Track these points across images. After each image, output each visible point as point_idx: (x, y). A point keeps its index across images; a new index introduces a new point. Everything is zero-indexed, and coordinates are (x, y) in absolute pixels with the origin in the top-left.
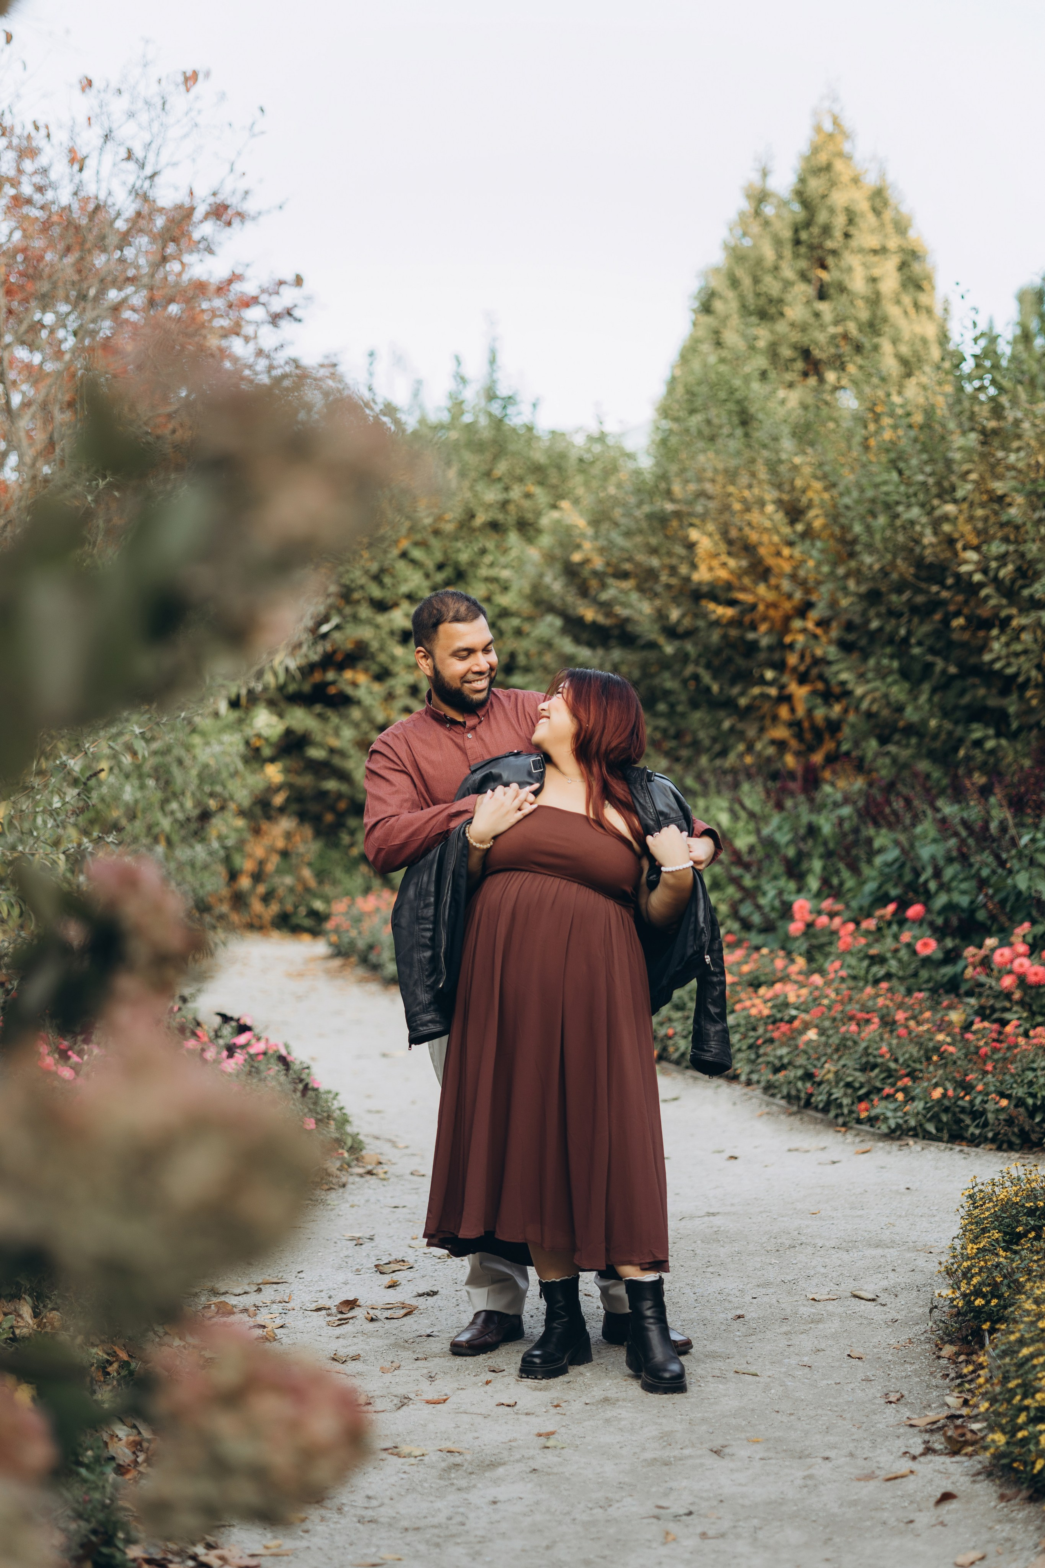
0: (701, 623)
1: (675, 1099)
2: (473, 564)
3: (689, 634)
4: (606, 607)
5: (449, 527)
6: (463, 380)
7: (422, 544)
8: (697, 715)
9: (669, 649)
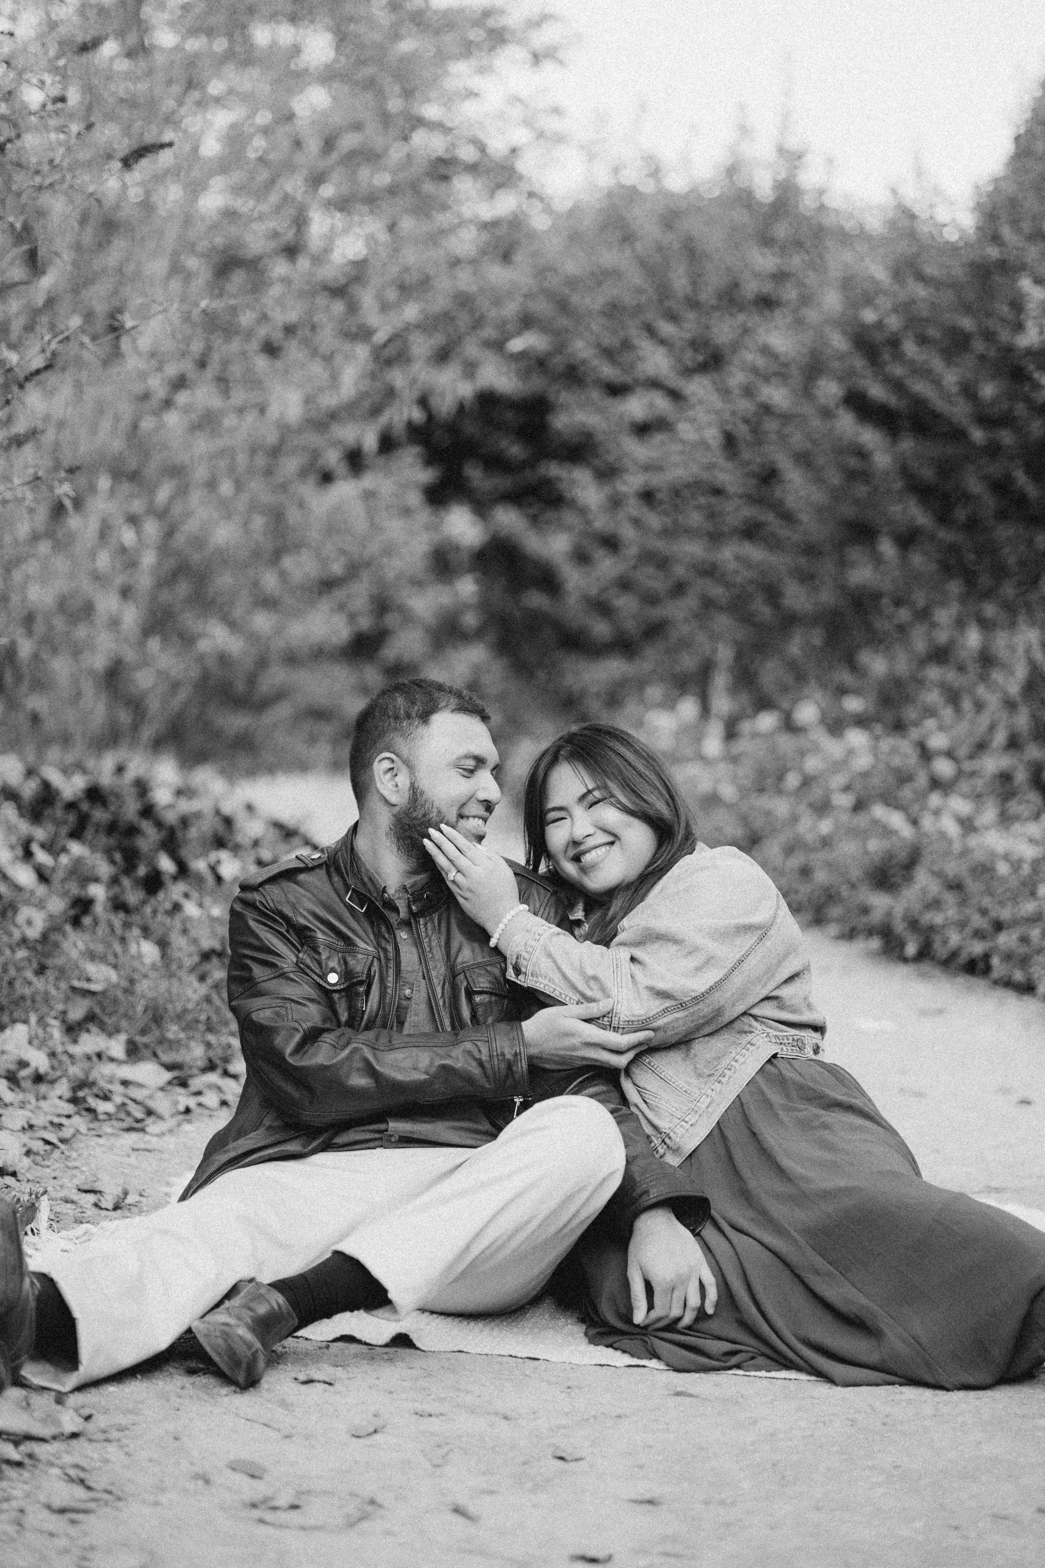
0: (1020, 409)
1: (940, 1012)
2: (735, 346)
3: (1005, 420)
4: (898, 386)
5: (706, 296)
6: (744, 130)
7: (673, 318)
8: (1004, 532)
9: (978, 435)
